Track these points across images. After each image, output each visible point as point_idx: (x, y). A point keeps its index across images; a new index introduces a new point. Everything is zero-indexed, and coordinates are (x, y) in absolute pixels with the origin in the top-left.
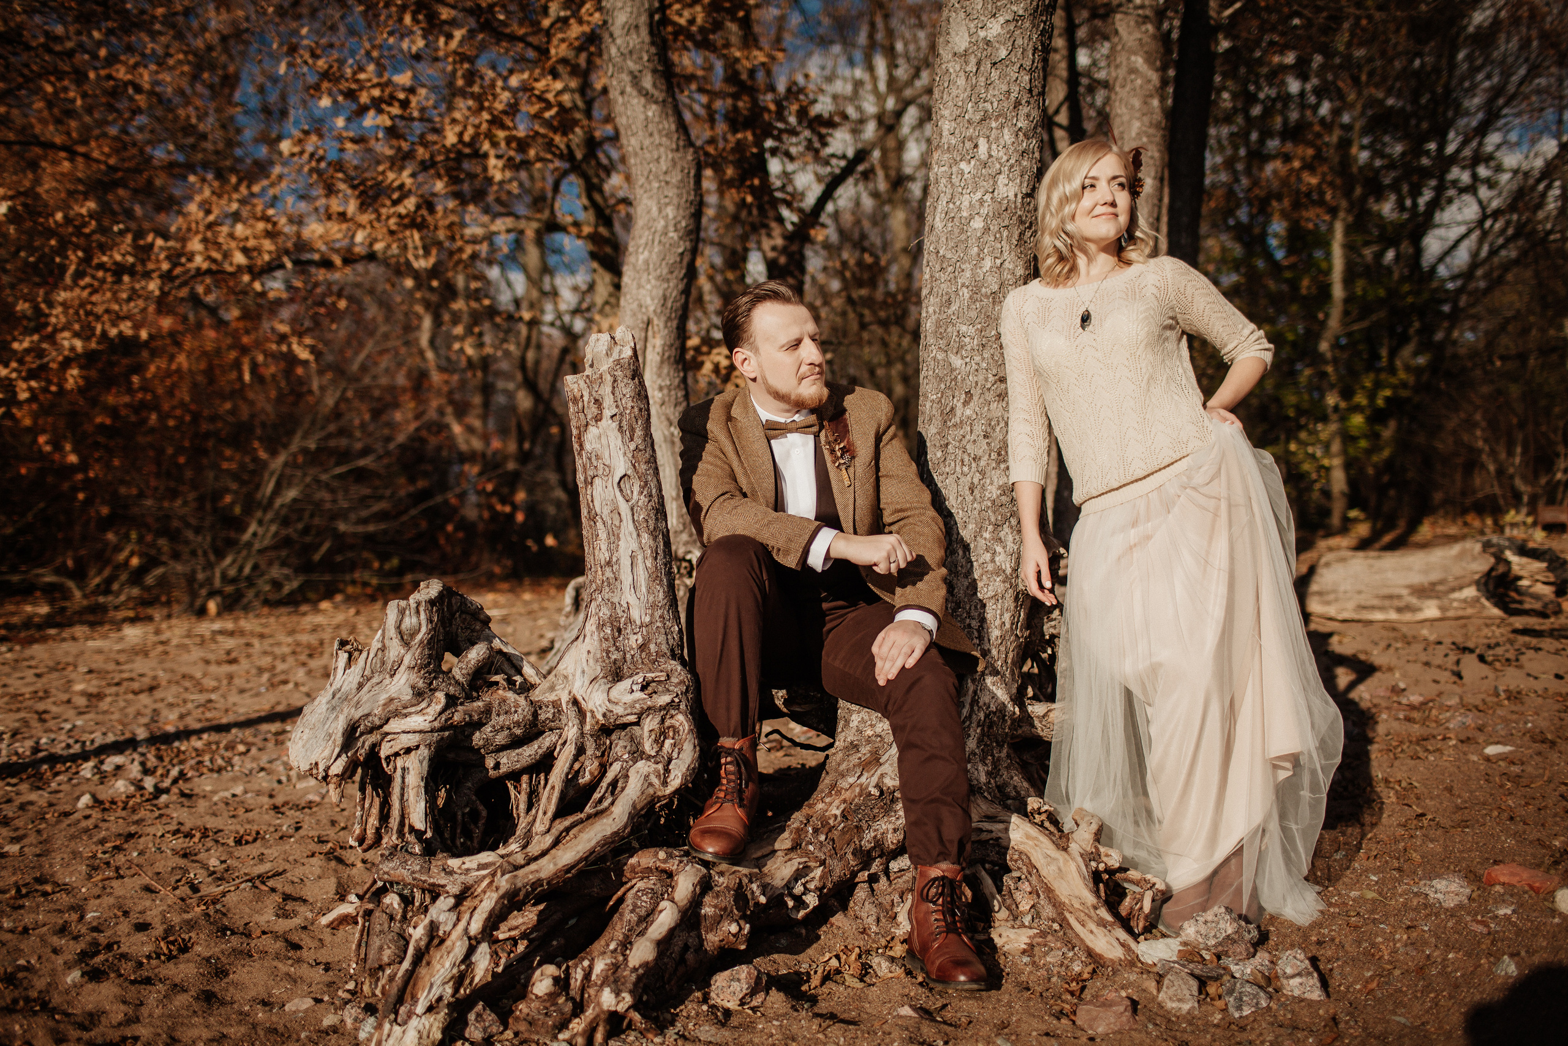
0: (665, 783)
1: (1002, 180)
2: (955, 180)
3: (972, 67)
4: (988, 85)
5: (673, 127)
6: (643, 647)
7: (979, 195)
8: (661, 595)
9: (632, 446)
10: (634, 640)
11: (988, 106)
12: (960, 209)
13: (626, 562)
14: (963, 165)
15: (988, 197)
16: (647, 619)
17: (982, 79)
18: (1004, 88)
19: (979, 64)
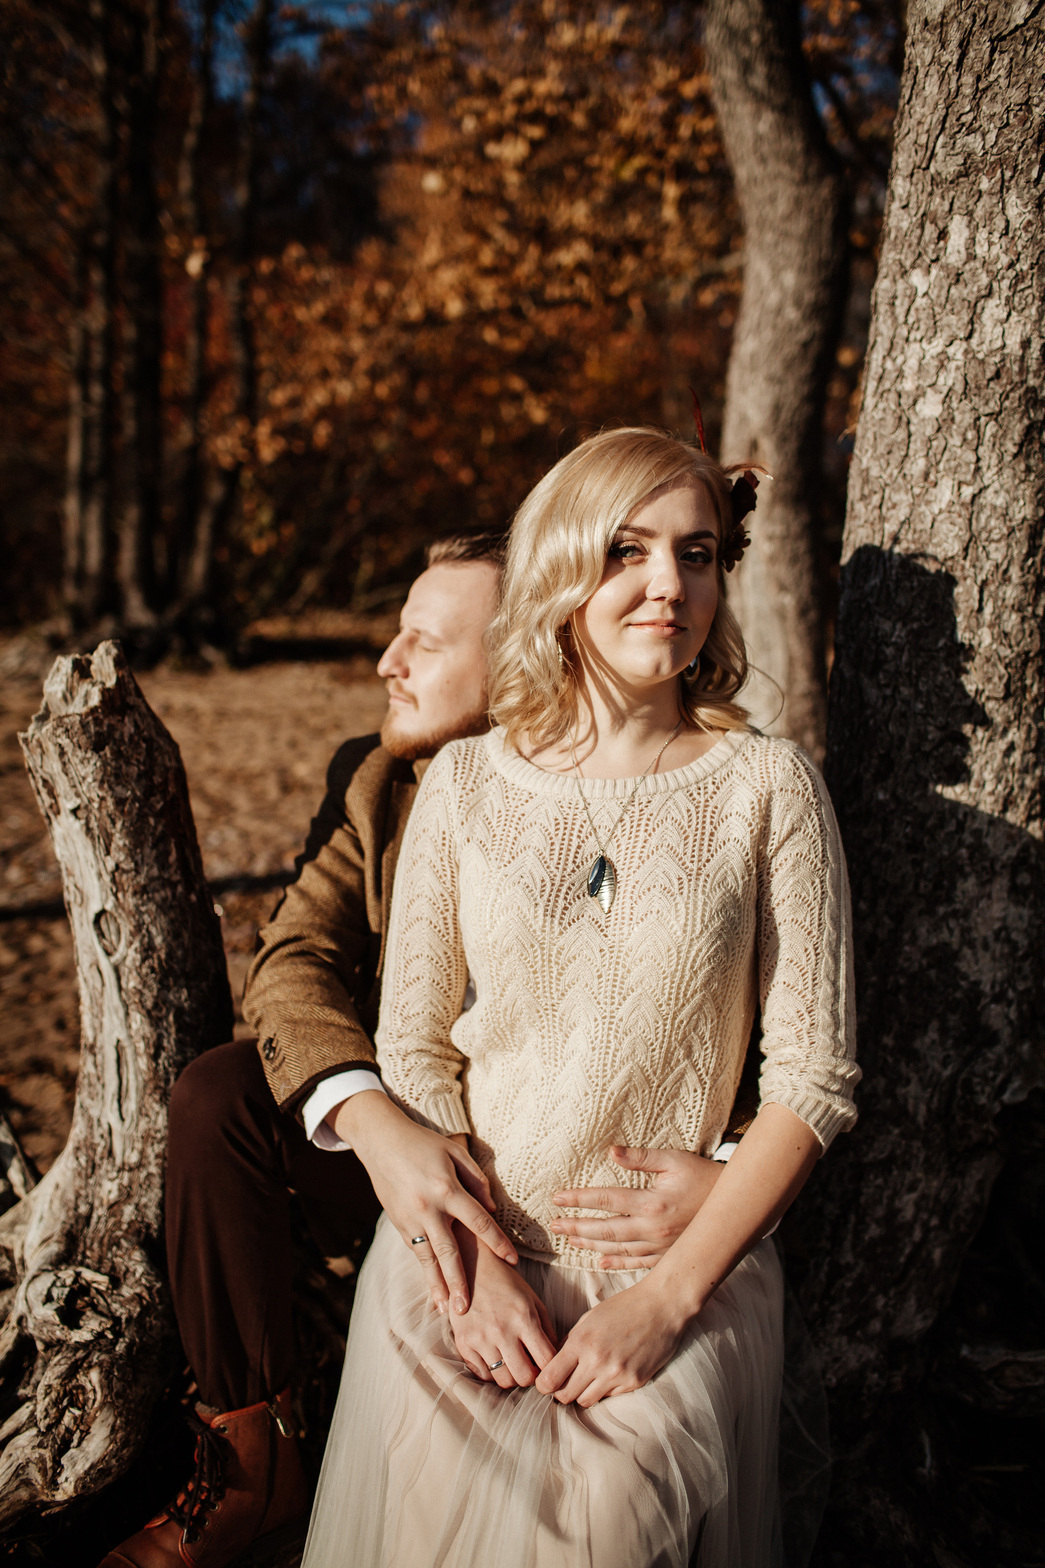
0: (53, 1484)
1: (993, 309)
2: (900, 311)
3: (951, 55)
4: (978, 94)
5: (799, 146)
6: (114, 1208)
7: (937, 345)
8: (161, 1121)
9: (111, 865)
10: (109, 1190)
11: (975, 142)
12: (901, 375)
13: (111, 1056)
14: (917, 278)
15: (957, 350)
16: (133, 1158)
17: (968, 79)
18: (1016, 96)
19: (964, 46)
